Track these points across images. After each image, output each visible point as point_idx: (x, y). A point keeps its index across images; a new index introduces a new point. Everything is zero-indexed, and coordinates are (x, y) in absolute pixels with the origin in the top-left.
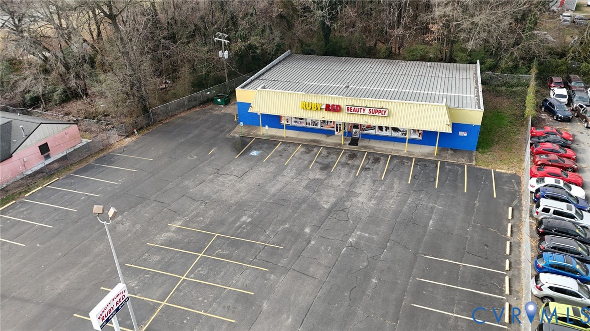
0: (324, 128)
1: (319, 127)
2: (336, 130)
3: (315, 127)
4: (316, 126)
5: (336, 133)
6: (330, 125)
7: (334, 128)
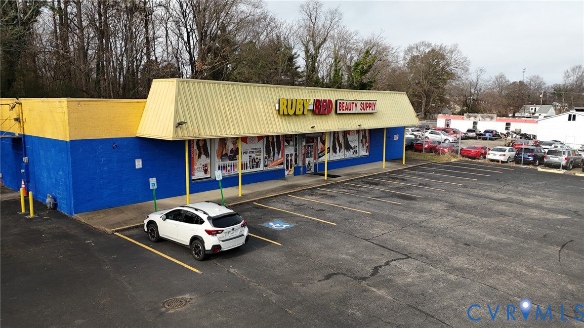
0: (268, 168)
1: (261, 168)
2: (285, 168)
3: (255, 170)
4: (257, 167)
5: (286, 173)
6: (277, 160)
7: (282, 164)
